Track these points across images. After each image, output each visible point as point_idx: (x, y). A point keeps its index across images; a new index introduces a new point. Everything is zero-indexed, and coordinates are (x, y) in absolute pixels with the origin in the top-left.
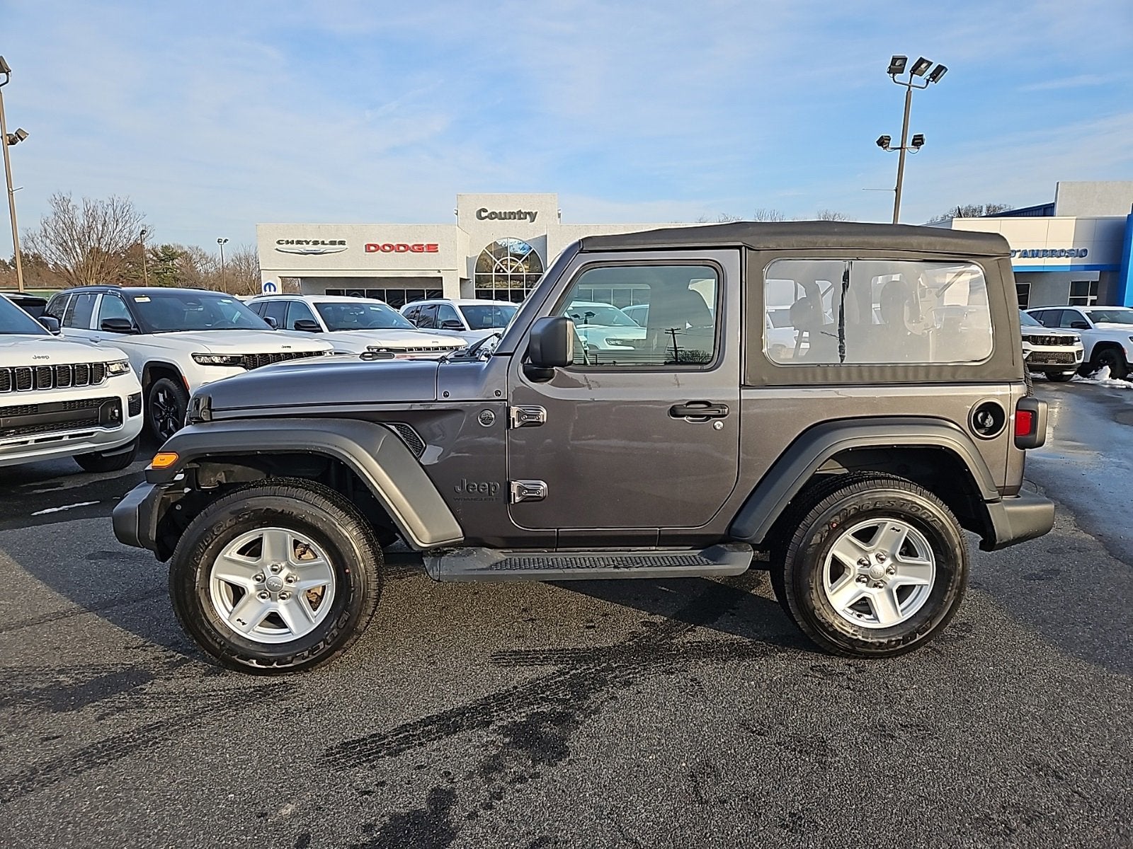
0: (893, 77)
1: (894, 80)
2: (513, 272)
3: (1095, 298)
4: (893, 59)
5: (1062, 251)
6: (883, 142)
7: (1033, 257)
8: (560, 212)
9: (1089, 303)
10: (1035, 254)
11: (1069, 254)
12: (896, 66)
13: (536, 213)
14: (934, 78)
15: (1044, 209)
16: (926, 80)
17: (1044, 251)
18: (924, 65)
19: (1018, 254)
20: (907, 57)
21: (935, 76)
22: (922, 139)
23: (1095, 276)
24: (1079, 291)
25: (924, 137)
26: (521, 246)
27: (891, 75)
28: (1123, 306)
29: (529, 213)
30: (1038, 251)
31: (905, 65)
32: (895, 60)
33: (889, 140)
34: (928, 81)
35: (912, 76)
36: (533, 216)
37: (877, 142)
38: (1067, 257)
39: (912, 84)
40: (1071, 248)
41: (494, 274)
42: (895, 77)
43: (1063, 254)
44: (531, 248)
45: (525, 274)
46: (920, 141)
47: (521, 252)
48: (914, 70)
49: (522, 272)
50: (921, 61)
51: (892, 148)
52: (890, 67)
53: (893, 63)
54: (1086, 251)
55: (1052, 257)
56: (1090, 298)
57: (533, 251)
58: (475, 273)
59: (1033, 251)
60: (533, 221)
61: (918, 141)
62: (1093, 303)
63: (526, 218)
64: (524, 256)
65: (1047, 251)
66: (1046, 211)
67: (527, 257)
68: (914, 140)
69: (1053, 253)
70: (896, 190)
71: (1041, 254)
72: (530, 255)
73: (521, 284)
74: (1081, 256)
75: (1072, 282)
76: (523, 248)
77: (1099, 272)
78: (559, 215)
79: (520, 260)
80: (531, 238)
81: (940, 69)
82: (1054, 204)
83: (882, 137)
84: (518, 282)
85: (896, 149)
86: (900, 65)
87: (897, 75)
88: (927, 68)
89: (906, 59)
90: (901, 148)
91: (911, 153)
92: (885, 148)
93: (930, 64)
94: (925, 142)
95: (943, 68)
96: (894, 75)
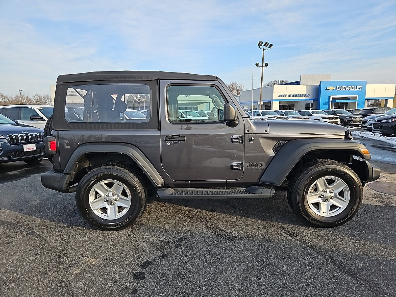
2: (140, 101)
3: (312, 108)
4: (259, 42)
5: (303, 95)
6: (257, 65)
7: (295, 96)
9: (310, 109)
10: (296, 96)
11: (305, 96)
12: (260, 44)
15: (298, 82)
16: (267, 48)
17: (298, 95)
19: (291, 96)
20: (263, 41)
21: (270, 47)
22: (267, 64)
23: (312, 102)
24: (308, 106)
28: (319, 110)
30: (297, 95)
32: (260, 42)
33: (259, 64)
34: (268, 48)
35: (264, 47)
37: (256, 65)
38: (304, 96)
39: (264, 49)
40: (305, 94)
41: (134, 102)
43: (303, 96)
45: (144, 102)
48: (265, 45)
49: (144, 101)
50: (266, 43)
52: (258, 44)
53: (259, 43)
54: (309, 95)
55: (300, 96)
56: (311, 108)
57: (147, 94)
58: (127, 102)
59: (295, 95)
61: (266, 65)
62: (311, 109)
65: (299, 95)
66: (298, 83)
67: (145, 96)
68: (265, 64)
69: (301, 95)
70: (261, 78)
71: (297, 96)
74: (308, 96)
75: (306, 104)
77: (313, 101)
79: (142, 97)
81: (271, 45)
82: (300, 81)
83: (257, 63)
84: (142, 105)
85: (261, 67)
86: (261, 44)
87: (260, 46)
88: (268, 45)
89: (262, 42)
90: (262, 67)
91: (265, 68)
92: (258, 66)
93: (269, 43)
94: (268, 65)
95: (272, 45)
96: (259, 46)
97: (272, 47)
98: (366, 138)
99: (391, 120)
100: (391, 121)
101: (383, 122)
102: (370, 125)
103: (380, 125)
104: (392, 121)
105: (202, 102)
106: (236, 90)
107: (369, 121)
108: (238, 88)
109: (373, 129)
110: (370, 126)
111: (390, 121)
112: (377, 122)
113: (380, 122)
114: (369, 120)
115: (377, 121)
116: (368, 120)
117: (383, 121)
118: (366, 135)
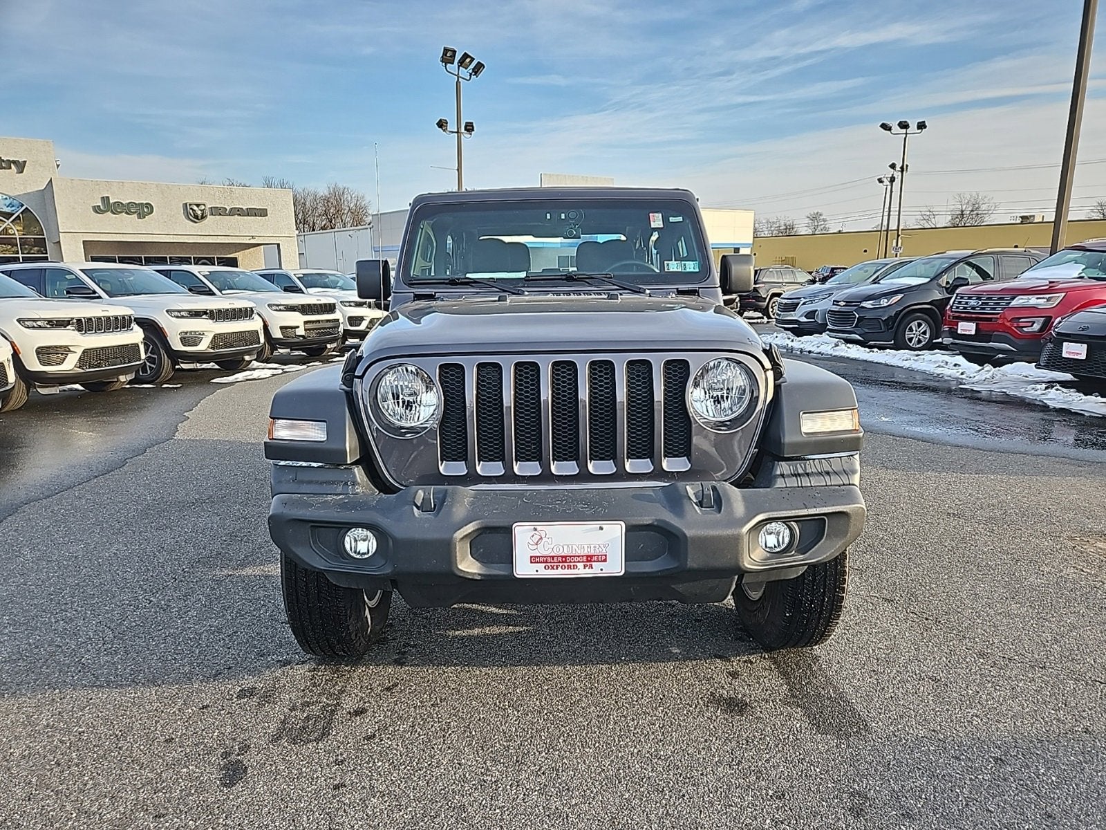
0: (446, 66)
1: (446, 68)
6: (443, 125)
8: (58, 163)
12: (448, 56)
13: (25, 162)
14: (476, 73)
16: (469, 74)
18: (468, 60)
20: (455, 49)
21: (476, 71)
22: (473, 126)
25: (474, 125)
26: (8, 202)
27: (444, 64)
29: (14, 162)
31: (455, 57)
32: (446, 50)
33: (447, 123)
34: (471, 74)
35: (459, 68)
36: (21, 166)
37: (437, 124)
39: (460, 75)
42: (447, 66)
44: (22, 205)
45: (17, 236)
46: (471, 128)
47: (8, 210)
48: (461, 62)
49: (14, 234)
50: (466, 56)
51: (450, 132)
52: (442, 57)
57: (27, 208)
60: (22, 172)
61: (469, 128)
63: (10, 168)
64: (14, 214)
67: (19, 216)
68: (466, 127)
70: (458, 170)
72: (22, 213)
73: (14, 249)
76: (11, 205)
78: (58, 166)
79: (8, 220)
80: (22, 193)
81: (480, 66)
83: (440, 120)
84: (10, 247)
85: (453, 132)
86: (451, 56)
87: (448, 65)
88: (471, 62)
89: (454, 52)
90: (458, 132)
91: (465, 137)
92: (444, 130)
93: (473, 59)
94: (475, 129)
95: (483, 65)
96: (446, 65)
97: (484, 72)
98: (824, 356)
99: (886, 300)
100: (886, 305)
101: (863, 307)
102: (805, 317)
103: (857, 316)
104: (889, 304)
105: (253, 241)
106: (346, 212)
107: (804, 304)
108: (352, 205)
109: (828, 327)
110: (806, 320)
111: (884, 302)
112: (844, 306)
113: (855, 308)
114: (803, 301)
115: (844, 303)
116: (802, 303)
117: (865, 304)
118: (818, 347)
